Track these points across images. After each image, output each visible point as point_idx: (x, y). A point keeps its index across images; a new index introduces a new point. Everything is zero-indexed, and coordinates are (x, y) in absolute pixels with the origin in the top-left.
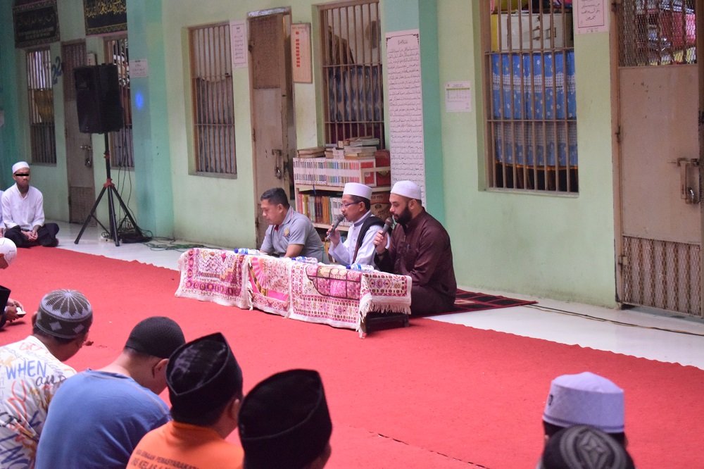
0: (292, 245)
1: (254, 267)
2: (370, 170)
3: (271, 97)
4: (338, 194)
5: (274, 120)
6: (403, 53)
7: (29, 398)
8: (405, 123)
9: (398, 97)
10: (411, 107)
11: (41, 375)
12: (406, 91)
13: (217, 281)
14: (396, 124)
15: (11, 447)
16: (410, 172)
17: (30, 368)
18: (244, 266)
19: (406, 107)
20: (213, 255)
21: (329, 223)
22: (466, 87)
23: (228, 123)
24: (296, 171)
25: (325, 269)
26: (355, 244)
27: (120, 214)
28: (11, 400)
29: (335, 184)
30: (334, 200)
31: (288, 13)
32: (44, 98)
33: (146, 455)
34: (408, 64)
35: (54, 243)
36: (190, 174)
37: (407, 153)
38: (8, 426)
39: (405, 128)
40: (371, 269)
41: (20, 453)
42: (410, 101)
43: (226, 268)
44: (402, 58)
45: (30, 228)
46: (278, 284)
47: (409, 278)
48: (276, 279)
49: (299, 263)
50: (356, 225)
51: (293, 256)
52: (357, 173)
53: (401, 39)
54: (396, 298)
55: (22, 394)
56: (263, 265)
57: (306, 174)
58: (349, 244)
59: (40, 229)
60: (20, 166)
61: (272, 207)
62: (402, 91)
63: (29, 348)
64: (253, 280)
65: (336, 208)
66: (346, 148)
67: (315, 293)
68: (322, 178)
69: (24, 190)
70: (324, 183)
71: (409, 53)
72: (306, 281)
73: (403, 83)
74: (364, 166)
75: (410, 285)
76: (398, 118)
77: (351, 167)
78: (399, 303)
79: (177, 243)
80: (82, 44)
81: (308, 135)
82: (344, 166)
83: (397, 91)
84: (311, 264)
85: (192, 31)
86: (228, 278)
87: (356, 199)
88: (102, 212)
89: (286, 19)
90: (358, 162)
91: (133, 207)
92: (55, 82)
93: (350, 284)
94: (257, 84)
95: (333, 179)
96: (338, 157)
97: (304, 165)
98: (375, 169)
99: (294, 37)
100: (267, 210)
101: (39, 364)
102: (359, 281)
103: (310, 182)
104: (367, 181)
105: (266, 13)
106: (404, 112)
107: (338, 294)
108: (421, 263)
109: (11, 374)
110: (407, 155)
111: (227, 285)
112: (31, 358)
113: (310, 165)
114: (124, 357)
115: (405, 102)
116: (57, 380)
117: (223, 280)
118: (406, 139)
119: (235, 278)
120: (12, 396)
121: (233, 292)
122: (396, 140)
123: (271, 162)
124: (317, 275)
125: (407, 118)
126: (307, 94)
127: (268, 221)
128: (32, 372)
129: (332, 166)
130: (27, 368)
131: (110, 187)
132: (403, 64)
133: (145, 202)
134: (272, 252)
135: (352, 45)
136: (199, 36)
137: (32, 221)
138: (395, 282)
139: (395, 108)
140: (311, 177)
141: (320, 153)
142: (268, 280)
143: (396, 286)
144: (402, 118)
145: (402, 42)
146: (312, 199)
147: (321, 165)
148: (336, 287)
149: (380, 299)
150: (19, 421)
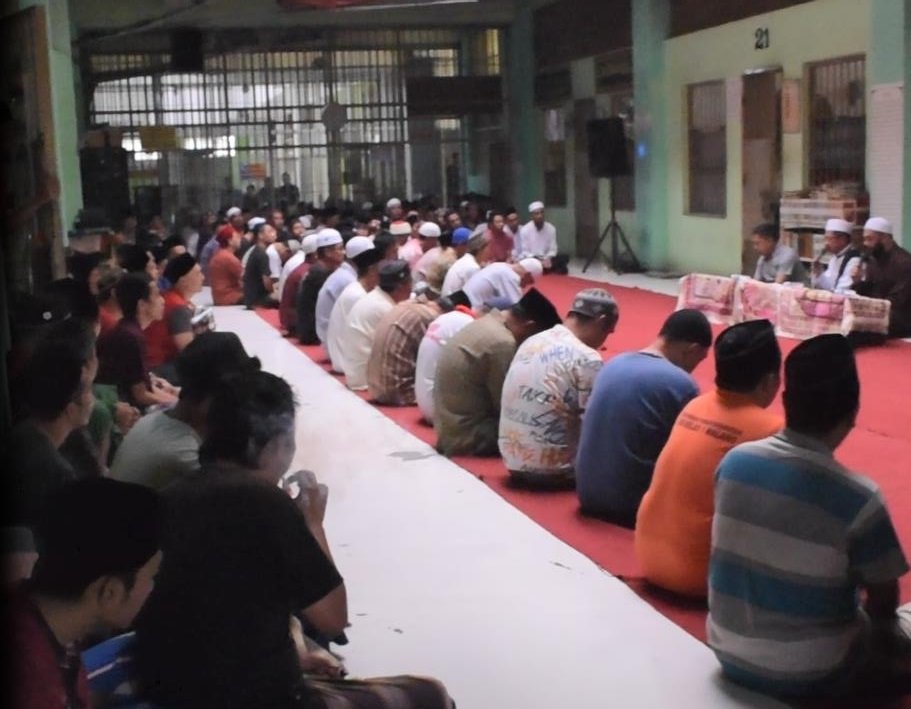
0: (781, 274)
1: (747, 291)
2: (850, 210)
3: (762, 145)
4: (821, 231)
5: (763, 165)
7: (561, 379)
10: (892, 153)
11: (569, 359)
12: (888, 138)
13: (711, 302)
15: (549, 421)
17: (560, 353)
18: (737, 290)
19: (887, 153)
20: (708, 279)
21: (811, 257)
23: (720, 170)
24: (783, 210)
25: (812, 293)
26: (836, 274)
27: (622, 248)
28: (546, 381)
29: (817, 222)
30: (816, 236)
31: (780, 70)
32: (557, 149)
33: (692, 417)
35: (565, 272)
36: (685, 214)
37: (886, 194)
38: (546, 403)
40: (853, 294)
41: (557, 425)
42: (892, 148)
43: (720, 292)
45: (545, 258)
46: (768, 306)
47: (888, 303)
48: (764, 302)
49: (788, 287)
50: (839, 257)
51: (781, 283)
52: (840, 212)
53: (885, 91)
54: (875, 320)
55: (554, 375)
56: (754, 289)
57: (791, 213)
58: (830, 274)
59: (553, 259)
60: (536, 206)
61: (762, 240)
63: (557, 334)
64: (745, 301)
65: (819, 244)
66: (830, 190)
67: (801, 313)
68: (807, 217)
69: (539, 226)
70: (807, 221)
72: (794, 302)
74: (846, 206)
75: (888, 308)
77: (834, 207)
78: (878, 325)
79: (670, 274)
80: (591, 102)
81: (794, 178)
82: (828, 206)
84: (799, 288)
85: (691, 89)
86: (721, 301)
87: (838, 235)
88: (606, 247)
89: (778, 76)
90: (841, 202)
91: (634, 244)
92: (567, 136)
93: (834, 306)
94: (749, 134)
95: (816, 218)
96: (822, 198)
97: (790, 205)
98: (856, 209)
99: (784, 91)
100: (757, 243)
101: (567, 350)
102: (842, 303)
103: (795, 220)
104: (849, 218)
105: (759, 71)
106: (885, 158)
107: (824, 314)
108: (895, 289)
109: (544, 358)
111: (721, 306)
112: (560, 344)
113: (795, 206)
114: (660, 342)
116: (583, 362)
117: (717, 302)
119: (728, 300)
120: (546, 378)
121: (726, 312)
123: (758, 202)
124: (804, 298)
125: (888, 163)
126: (794, 143)
127: (759, 254)
128: (562, 356)
129: (815, 206)
130: (557, 353)
131: (614, 225)
133: (644, 238)
134: (763, 280)
135: (831, 101)
136: (698, 92)
137: (546, 251)
138: (875, 305)
139: (877, 154)
140: (796, 216)
141: (804, 194)
142: (758, 302)
143: (877, 309)
145: (887, 94)
146: (796, 236)
147: (806, 206)
148: (821, 309)
149: (861, 320)
150: (555, 398)
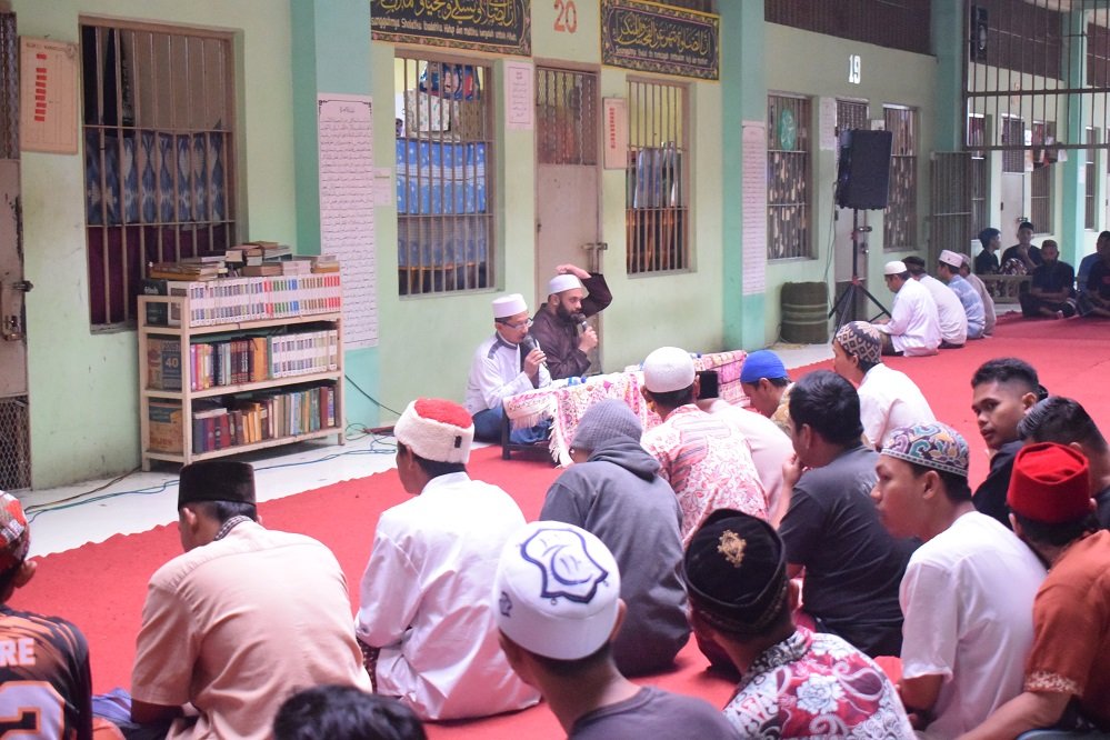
6: (347, 124)
8: (348, 219)
9: (338, 183)
10: (357, 198)
12: (351, 176)
14: (333, 221)
16: (355, 285)
19: (350, 198)
22: (383, 174)
34: (354, 140)
37: (350, 259)
39: (347, 227)
42: (357, 190)
44: (346, 132)
53: (344, 105)
62: (345, 176)
71: (356, 125)
73: (346, 165)
76: (336, 213)
77: (325, 283)
83: (336, 176)
96: (295, 272)
106: (347, 205)
110: (350, 263)
115: (348, 190)
118: (349, 241)
122: (333, 243)
125: (351, 212)
132: (347, 139)
139: (332, 199)
144: (343, 213)
145: (346, 110)
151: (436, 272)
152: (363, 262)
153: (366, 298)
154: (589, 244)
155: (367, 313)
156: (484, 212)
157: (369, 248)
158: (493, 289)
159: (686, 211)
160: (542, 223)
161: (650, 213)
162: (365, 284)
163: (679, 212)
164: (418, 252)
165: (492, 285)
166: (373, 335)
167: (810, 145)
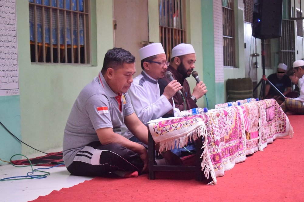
151: (54, 49)
152: (8, 27)
153: (9, 56)
154: (144, 42)
155: (10, 68)
156: (82, 11)
157: (12, 16)
158: (89, 65)
159: (185, 32)
160: (117, 23)
161: (169, 29)
162: (9, 44)
163: (182, 32)
164: (42, 33)
165: (88, 62)
166: (15, 86)
167: (233, 6)
